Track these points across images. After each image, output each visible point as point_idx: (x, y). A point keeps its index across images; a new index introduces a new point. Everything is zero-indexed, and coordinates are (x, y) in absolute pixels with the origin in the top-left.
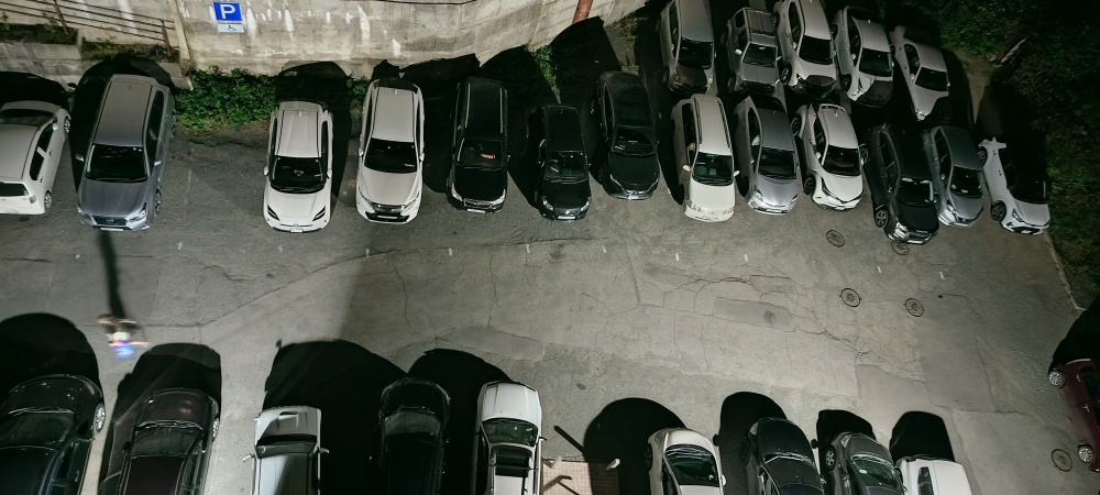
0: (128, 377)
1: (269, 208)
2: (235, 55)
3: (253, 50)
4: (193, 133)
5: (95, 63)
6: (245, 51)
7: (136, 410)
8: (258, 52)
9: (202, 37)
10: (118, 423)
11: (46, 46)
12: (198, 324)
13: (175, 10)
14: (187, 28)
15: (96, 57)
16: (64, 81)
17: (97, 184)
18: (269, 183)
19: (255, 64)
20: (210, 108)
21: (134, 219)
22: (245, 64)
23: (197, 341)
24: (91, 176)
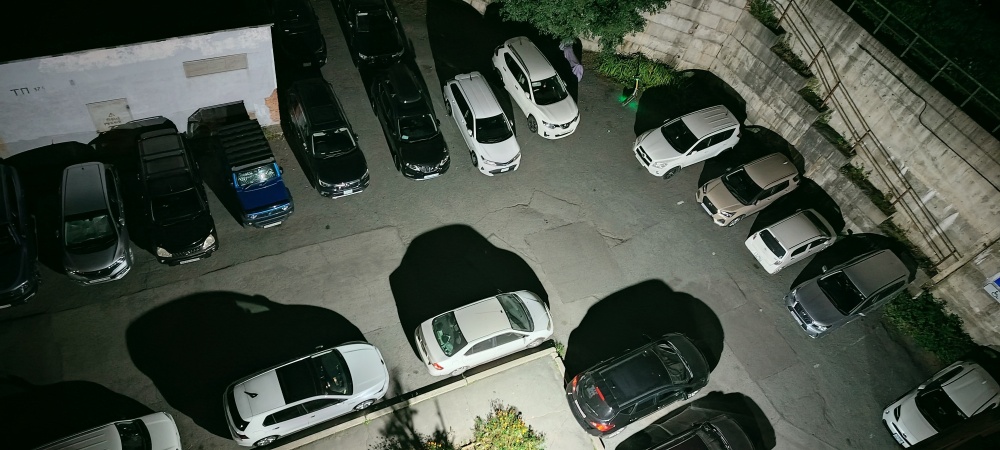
0: (721, 393)
1: (899, 407)
2: (971, 309)
3: (988, 318)
4: (887, 320)
5: (882, 234)
6: (981, 312)
7: (707, 413)
8: (989, 322)
9: (966, 280)
10: (692, 408)
11: (871, 203)
12: (782, 415)
13: (974, 253)
14: (964, 268)
15: (886, 232)
16: (849, 226)
17: (819, 290)
18: (915, 395)
19: (975, 325)
20: (914, 318)
21: (814, 326)
22: (967, 319)
23: (772, 422)
24: (820, 283)
